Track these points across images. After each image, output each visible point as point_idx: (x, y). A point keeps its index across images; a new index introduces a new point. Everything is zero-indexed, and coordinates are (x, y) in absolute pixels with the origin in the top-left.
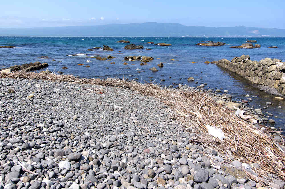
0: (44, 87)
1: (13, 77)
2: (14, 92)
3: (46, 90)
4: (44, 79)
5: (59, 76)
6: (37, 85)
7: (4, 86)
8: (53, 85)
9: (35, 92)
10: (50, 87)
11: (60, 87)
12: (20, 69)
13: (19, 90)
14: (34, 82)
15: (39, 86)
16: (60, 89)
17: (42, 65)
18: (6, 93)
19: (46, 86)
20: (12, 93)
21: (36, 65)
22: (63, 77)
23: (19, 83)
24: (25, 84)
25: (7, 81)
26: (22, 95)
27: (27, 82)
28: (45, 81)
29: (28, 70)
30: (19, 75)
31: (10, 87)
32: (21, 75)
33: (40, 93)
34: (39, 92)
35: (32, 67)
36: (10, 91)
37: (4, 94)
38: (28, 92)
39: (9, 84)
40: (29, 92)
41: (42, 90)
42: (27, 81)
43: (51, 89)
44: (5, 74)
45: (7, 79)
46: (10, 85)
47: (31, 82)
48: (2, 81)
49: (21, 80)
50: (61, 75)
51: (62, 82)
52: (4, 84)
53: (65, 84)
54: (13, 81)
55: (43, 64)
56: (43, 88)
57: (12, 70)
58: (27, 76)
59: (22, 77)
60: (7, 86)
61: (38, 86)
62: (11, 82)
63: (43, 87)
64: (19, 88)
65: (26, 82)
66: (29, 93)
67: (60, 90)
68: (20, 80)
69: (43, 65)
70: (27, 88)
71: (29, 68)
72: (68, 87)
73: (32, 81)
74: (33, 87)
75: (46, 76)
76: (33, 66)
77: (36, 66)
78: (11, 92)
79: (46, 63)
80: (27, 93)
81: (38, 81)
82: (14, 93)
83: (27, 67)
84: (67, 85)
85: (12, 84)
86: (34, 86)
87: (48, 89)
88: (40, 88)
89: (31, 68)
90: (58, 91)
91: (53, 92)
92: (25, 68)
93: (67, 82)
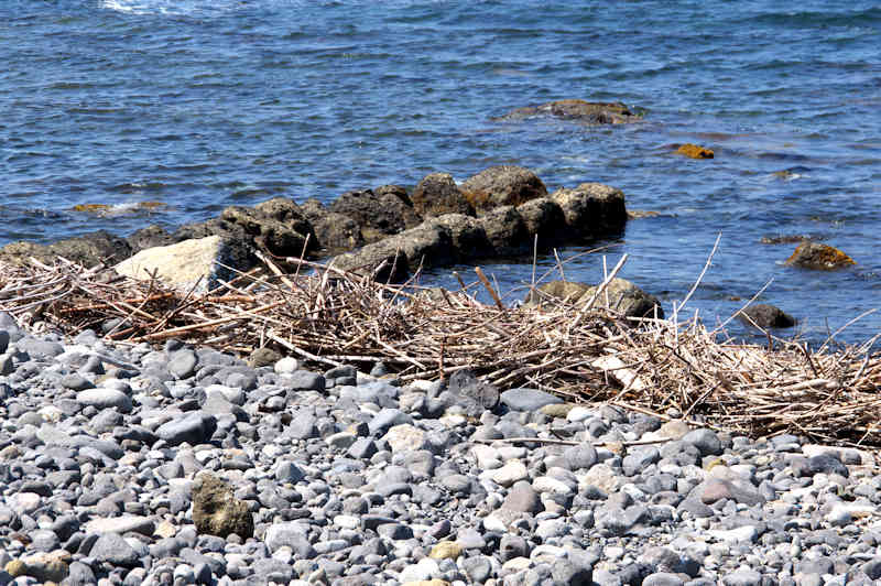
2: (248, 518)
7: (150, 440)
11: (752, 501)
12: (315, 251)
13: (297, 499)
14: (453, 418)
15: (515, 469)
16: (747, 532)
17: (553, 210)
18: (164, 529)
20: (224, 533)
21: (488, 205)
22: (802, 379)
24: (363, 431)
25: (182, 387)
27: (386, 415)
28: (576, 412)
30: (305, 324)
31: (203, 452)
32: (327, 320)
36: (210, 507)
37: (147, 532)
38: (386, 533)
39: (194, 420)
40: (403, 534)
44: (164, 303)
45: (183, 360)
46: (203, 434)
55: (563, 199)
57: (235, 261)
60: (175, 441)
64: (296, 476)
69: (570, 214)
71: (408, 240)
74: (448, 479)
76: (451, 219)
77: (491, 222)
78: (219, 517)
79: (601, 191)
81: (499, 410)
82: (246, 533)
83: (389, 227)
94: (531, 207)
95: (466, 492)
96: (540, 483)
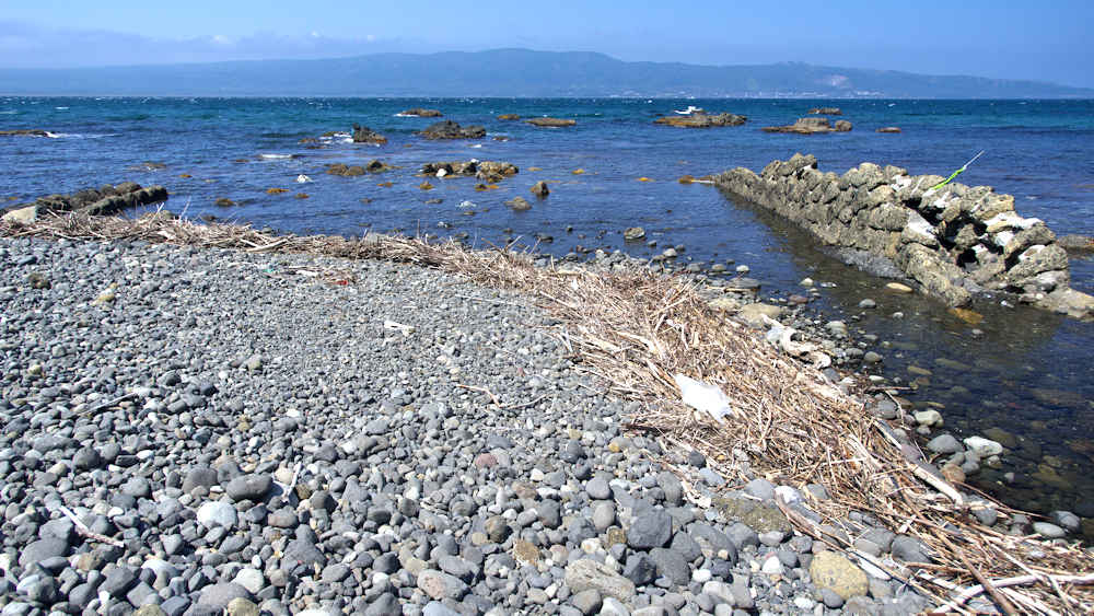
0: (150, 266)
1: (45, 233)
2: (49, 283)
3: (159, 275)
4: (151, 241)
5: (204, 228)
6: (126, 260)
7: (15, 265)
8: (181, 258)
9: (121, 282)
10: (171, 265)
11: (206, 264)
12: (68, 207)
13: (66, 277)
14: (117, 251)
15: (135, 263)
16: (205, 272)
17: (144, 193)
18: (21, 289)
19: (157, 264)
20: (41, 288)
21: (125, 193)
22: (218, 233)
23: (67, 255)
24: (88, 257)
25: (26, 249)
26: (75, 294)
27: (93, 252)
28: (154, 246)
29: (96, 212)
30: (66, 228)
31: (33, 267)
32: (72, 228)
33: (137, 287)
34: (135, 284)
35: (111, 202)
36: (36, 281)
37: (15, 290)
38: (95, 283)
39: (30, 257)
40: (100, 283)
41: (145, 276)
42: (93, 249)
43: (174, 272)
44: (18, 226)
45: (26, 241)
46: (33, 261)
47: (108, 250)
48: (8, 250)
49: (73, 246)
50: (208, 225)
51: (214, 248)
52: (14, 259)
53: (225, 254)
54: (45, 249)
55: (147, 190)
56: (148, 269)
57: (41, 213)
58: (95, 230)
59: (75, 232)
60: (24, 264)
61: (131, 265)
62: (38, 252)
63: (148, 265)
64: (65, 270)
65: (88, 251)
66: (100, 286)
67: (207, 274)
68: (69, 243)
69: (150, 194)
70: (93, 269)
71: (101, 204)
72: (234, 264)
73: (110, 247)
74: (114, 267)
75: (159, 230)
76: (113, 197)
77: (126, 197)
78: (39, 284)
79: (159, 187)
80: (94, 288)
81: (131, 248)
82: (49, 287)
83: (94, 200)
84: (229, 257)
85: (40, 257)
86: (117, 264)
87: (163, 272)
88: (138, 269)
89: (107, 203)
90: (198, 279)
91: (184, 283)
92: (85, 205)
93: (232, 250)
94: (138, 193)
95: (121, 270)
96: (143, 265)
